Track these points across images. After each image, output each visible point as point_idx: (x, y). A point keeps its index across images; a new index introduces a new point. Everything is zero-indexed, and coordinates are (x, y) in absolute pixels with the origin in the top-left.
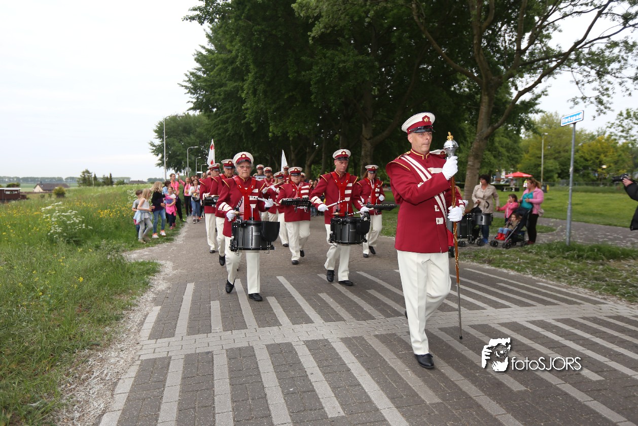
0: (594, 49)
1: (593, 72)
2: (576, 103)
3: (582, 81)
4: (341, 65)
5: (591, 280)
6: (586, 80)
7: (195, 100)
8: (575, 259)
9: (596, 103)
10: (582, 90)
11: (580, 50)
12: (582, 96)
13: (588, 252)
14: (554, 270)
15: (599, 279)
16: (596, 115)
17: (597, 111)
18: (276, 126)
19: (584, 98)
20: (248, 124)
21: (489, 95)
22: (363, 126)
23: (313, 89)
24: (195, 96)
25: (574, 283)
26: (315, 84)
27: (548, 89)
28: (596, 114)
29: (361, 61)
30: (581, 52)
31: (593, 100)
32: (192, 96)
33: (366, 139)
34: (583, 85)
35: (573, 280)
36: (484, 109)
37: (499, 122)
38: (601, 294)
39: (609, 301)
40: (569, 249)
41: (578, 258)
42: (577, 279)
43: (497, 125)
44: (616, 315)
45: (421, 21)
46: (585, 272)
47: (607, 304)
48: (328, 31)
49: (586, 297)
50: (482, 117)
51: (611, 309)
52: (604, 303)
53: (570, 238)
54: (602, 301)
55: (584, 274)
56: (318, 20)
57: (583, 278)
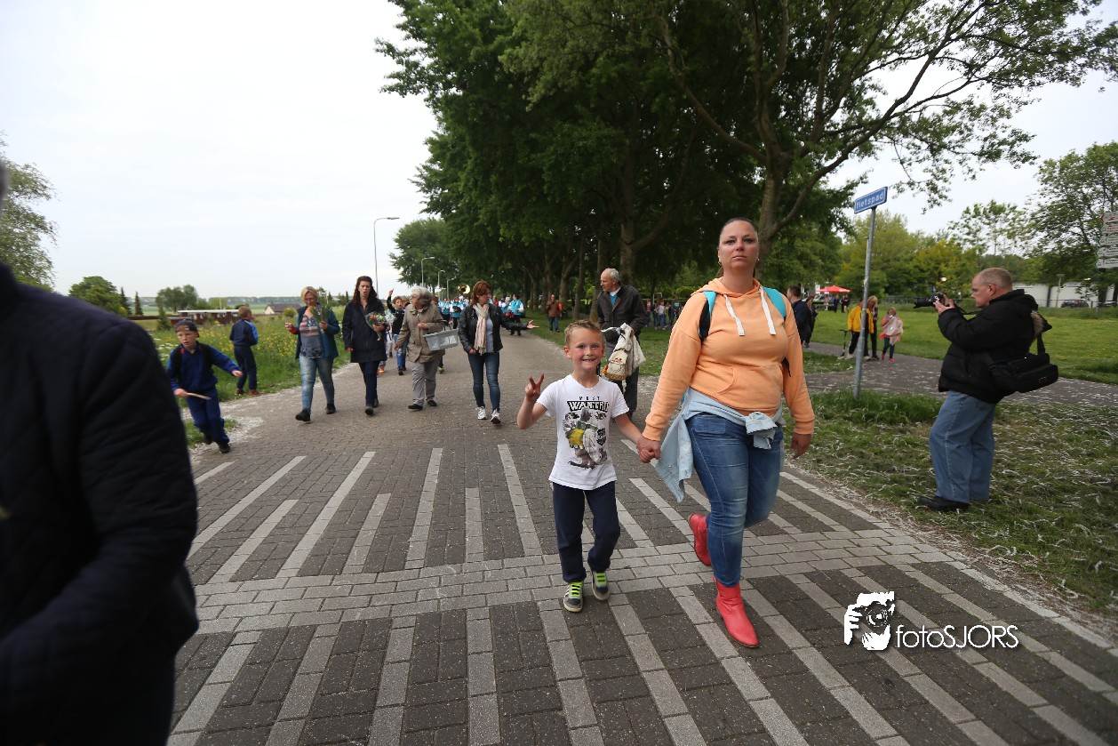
0: (927, 114)
1: (924, 146)
2: (901, 191)
3: (910, 160)
4: (581, 143)
5: (868, 469)
6: (914, 158)
7: (429, 200)
8: (862, 422)
9: (927, 190)
10: (909, 173)
11: (907, 114)
12: (907, 180)
13: (883, 409)
14: (817, 445)
15: (882, 466)
16: (927, 208)
17: (929, 202)
18: (508, 228)
19: (911, 184)
20: (482, 227)
21: (773, 178)
22: (622, 226)
23: (545, 177)
24: (429, 195)
25: (839, 475)
26: (549, 170)
27: (868, 175)
28: (927, 205)
29: (605, 137)
30: (909, 118)
31: (923, 185)
32: (425, 194)
33: (626, 243)
34: (910, 164)
35: (840, 467)
36: (768, 198)
37: (789, 216)
38: (875, 502)
39: (884, 521)
40: (857, 403)
41: (867, 420)
42: (847, 466)
43: (784, 219)
44: (883, 562)
45: (680, 74)
46: (864, 451)
47: (878, 528)
48: (551, 93)
49: (847, 508)
50: (766, 209)
51: (880, 544)
52: (873, 527)
53: (859, 387)
54: (872, 519)
55: (862, 455)
56: (539, 79)
57: (858, 463)
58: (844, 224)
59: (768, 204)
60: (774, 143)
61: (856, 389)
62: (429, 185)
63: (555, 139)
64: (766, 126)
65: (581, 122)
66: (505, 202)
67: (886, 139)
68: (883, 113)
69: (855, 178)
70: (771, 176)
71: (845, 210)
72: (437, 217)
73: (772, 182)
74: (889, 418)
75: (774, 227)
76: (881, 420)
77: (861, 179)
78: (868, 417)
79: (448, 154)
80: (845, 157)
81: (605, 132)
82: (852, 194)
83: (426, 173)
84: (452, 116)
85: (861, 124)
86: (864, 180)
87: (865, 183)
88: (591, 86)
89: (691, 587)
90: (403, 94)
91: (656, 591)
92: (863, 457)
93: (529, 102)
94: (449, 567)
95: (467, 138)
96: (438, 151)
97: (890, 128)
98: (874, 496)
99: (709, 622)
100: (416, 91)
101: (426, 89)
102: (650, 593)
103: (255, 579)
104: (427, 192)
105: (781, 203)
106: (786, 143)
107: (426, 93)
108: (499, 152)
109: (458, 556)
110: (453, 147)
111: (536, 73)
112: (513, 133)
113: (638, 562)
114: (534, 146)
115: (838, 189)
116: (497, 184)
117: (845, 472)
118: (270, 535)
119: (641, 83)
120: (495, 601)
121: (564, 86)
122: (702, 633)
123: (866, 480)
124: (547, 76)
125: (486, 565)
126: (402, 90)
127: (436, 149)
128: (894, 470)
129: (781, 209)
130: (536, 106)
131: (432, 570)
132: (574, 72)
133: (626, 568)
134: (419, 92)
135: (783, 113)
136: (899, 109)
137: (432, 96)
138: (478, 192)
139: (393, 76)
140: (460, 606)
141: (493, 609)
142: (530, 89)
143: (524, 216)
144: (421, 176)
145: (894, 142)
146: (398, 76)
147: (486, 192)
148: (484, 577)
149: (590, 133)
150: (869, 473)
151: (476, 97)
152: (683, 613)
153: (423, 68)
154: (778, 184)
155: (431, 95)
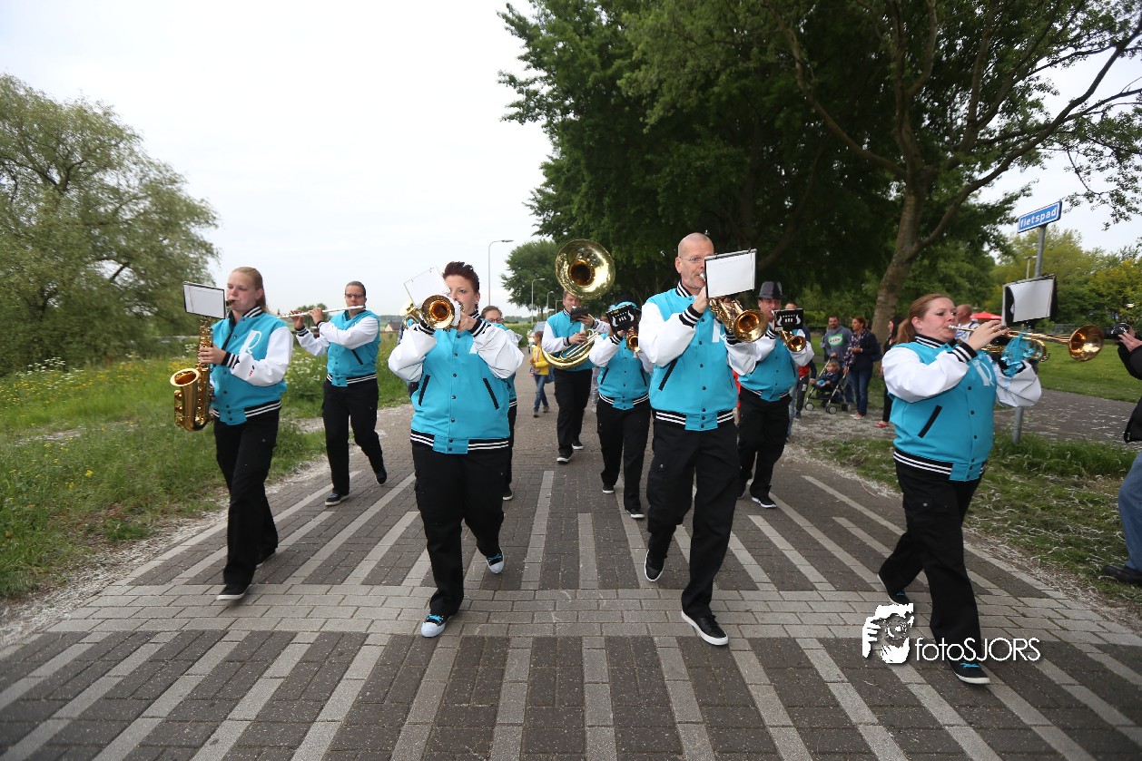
0: (1112, 114)
1: (1108, 151)
2: (1075, 204)
3: (1089, 168)
6: (1093, 165)
8: (1024, 471)
9: (1110, 202)
10: (1087, 183)
11: (1085, 116)
12: (1084, 191)
13: (1051, 458)
16: (1111, 222)
17: (1114, 215)
19: (1089, 196)
30: (1087, 121)
31: (1106, 197)
34: (1088, 173)
36: (907, 216)
37: (932, 235)
38: (1042, 566)
39: (1057, 590)
40: (1016, 448)
41: (1029, 468)
42: (1006, 520)
43: (927, 239)
44: (1058, 638)
45: (809, 87)
46: (1027, 505)
47: (1048, 597)
48: (670, 114)
49: (1007, 570)
50: (905, 228)
51: (1051, 617)
52: (1041, 595)
53: (1020, 430)
54: (1041, 586)
55: (1025, 510)
56: (658, 102)
57: (1020, 518)
58: (1000, 243)
59: (907, 223)
60: (916, 156)
61: (1016, 432)
62: (542, 209)
63: (671, 160)
64: (907, 138)
65: (699, 141)
66: (617, 225)
67: (1057, 145)
68: (1054, 116)
69: (1015, 189)
70: (912, 191)
71: (1000, 227)
72: (549, 239)
73: (913, 198)
74: (1060, 468)
75: (914, 248)
76: (1049, 469)
77: (1023, 191)
78: (1031, 465)
79: (563, 178)
80: (1004, 168)
81: (725, 151)
82: (1011, 209)
83: (539, 196)
84: (568, 141)
85: (1024, 129)
86: (1027, 192)
87: (1028, 196)
88: (711, 104)
89: (821, 640)
90: (522, 122)
91: (781, 640)
92: (1026, 512)
93: (647, 124)
94: (564, 592)
95: (583, 162)
96: (553, 176)
97: (1062, 133)
98: (1042, 559)
99: (843, 682)
100: (535, 119)
101: (545, 117)
102: (774, 642)
103: (384, 585)
104: (540, 215)
105: (923, 221)
106: (931, 155)
107: (543, 120)
108: (612, 175)
109: (572, 582)
110: (568, 171)
111: (654, 95)
112: (628, 155)
113: (759, 607)
114: (649, 167)
115: (992, 203)
116: (610, 206)
117: (1003, 527)
118: (396, 543)
119: (765, 99)
120: (611, 631)
121: (683, 107)
122: (835, 692)
123: (1031, 539)
124: (667, 98)
125: (601, 594)
126: (521, 118)
127: (551, 173)
128: (1068, 530)
129: (922, 228)
130: (653, 127)
131: (548, 593)
132: (694, 92)
133: (747, 611)
134: (537, 118)
135: (927, 122)
136: (1073, 112)
137: (549, 123)
138: (591, 215)
139: (513, 106)
140: (576, 634)
141: (609, 640)
142: (648, 112)
143: (636, 239)
144: (535, 199)
145: (1068, 148)
146: (518, 105)
147: (599, 214)
148: (598, 605)
149: (708, 152)
150: (1035, 531)
151: (592, 121)
152: (811, 667)
153: (542, 96)
154: (919, 201)
155: (548, 121)
